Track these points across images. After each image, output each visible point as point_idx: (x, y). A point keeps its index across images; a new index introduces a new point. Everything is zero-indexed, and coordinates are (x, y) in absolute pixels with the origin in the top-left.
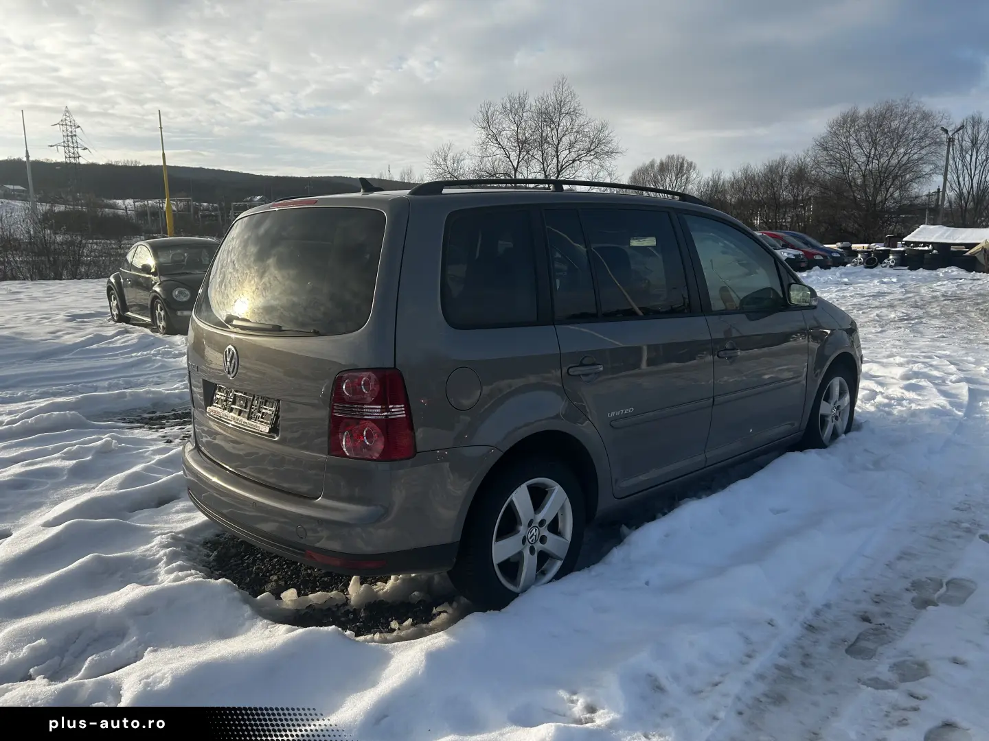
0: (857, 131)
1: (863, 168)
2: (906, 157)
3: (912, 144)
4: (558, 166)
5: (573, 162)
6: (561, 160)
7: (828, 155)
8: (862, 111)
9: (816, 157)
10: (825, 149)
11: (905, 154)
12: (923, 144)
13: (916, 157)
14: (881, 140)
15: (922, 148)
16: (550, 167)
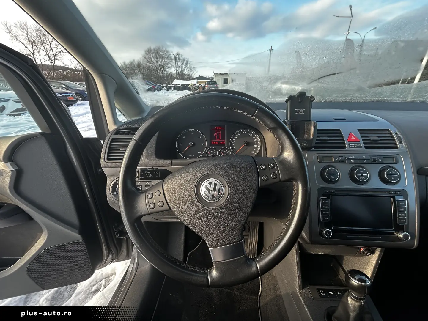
0: (152, 54)
1: (156, 64)
2: (165, 62)
3: (166, 59)
4: (54, 54)
5: (60, 53)
6: (54, 51)
7: (146, 60)
8: (152, 48)
9: (143, 60)
10: (145, 58)
11: (164, 61)
12: (168, 59)
13: (167, 62)
14: (159, 57)
15: (168, 60)
16: (50, 54)
